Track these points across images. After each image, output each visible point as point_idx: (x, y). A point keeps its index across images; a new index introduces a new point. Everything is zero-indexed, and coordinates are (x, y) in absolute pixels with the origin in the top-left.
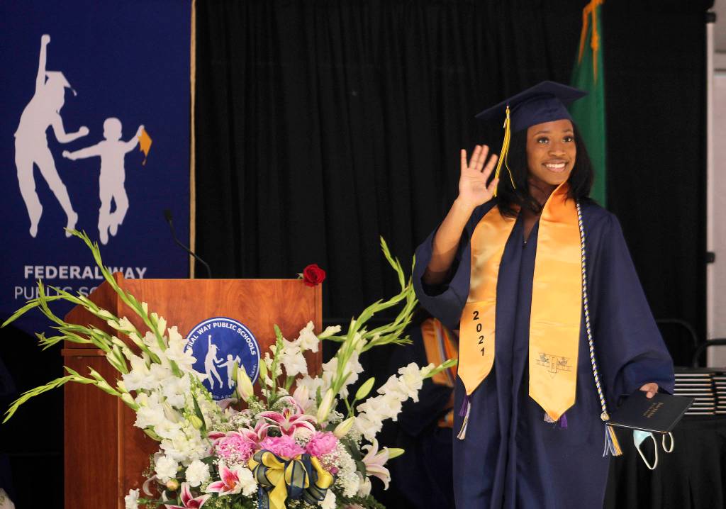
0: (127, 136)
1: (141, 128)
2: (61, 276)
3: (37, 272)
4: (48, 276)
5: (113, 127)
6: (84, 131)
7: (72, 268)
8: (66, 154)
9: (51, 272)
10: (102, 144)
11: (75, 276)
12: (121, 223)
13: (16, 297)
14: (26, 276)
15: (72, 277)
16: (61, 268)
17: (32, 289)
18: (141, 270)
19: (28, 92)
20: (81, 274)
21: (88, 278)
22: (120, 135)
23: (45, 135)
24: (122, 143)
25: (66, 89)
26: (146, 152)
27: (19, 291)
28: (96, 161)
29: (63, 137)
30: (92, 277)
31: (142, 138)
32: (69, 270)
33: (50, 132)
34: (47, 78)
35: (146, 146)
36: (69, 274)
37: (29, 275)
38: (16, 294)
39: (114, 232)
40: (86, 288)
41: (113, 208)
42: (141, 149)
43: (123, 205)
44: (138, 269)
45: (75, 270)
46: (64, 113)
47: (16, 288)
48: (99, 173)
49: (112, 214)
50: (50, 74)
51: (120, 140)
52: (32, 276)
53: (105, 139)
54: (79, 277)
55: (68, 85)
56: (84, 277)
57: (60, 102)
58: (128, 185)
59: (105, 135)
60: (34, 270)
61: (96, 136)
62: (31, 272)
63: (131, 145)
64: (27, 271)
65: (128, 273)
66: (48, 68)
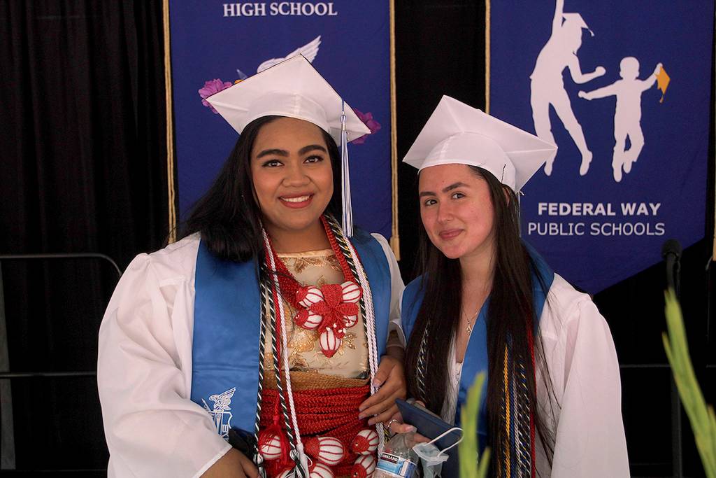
0: (643, 75)
1: (660, 66)
2: (574, 213)
3: (551, 209)
4: (561, 213)
5: (630, 66)
6: (600, 71)
7: (585, 205)
8: (582, 94)
9: (565, 209)
10: (618, 83)
11: (587, 212)
12: (635, 160)
13: (530, 233)
14: (540, 213)
15: (585, 213)
16: (574, 205)
17: (546, 225)
18: (655, 206)
19: (545, 34)
20: (594, 210)
21: (600, 214)
22: (637, 74)
23: (561, 77)
24: (639, 81)
25: (583, 29)
26: (664, 91)
27: (532, 227)
28: (612, 100)
29: (579, 78)
30: (604, 214)
31: (659, 76)
32: (582, 207)
33: (566, 73)
34: (564, 20)
35: (663, 86)
36: (582, 211)
37: (543, 211)
38: (530, 229)
39: (628, 169)
40: (598, 225)
41: (628, 145)
42: (659, 87)
43: (638, 142)
44: (652, 205)
45: (588, 207)
46: (581, 54)
47: (530, 224)
48: (614, 112)
49: (627, 152)
50: (567, 16)
51: (637, 78)
52: (545, 213)
53: (622, 78)
54: (591, 213)
55: (586, 26)
56: (596, 213)
57: (578, 43)
58: (644, 124)
59: (622, 74)
60: (548, 207)
61: (613, 76)
62: (545, 209)
63: (648, 84)
64: (541, 207)
65: (640, 208)
66: (566, 10)
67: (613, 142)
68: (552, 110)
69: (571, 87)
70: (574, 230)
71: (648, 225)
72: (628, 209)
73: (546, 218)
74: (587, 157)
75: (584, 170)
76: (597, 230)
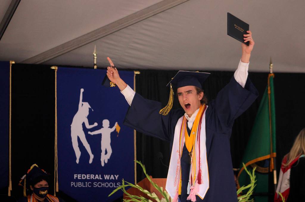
0: (111, 126)
1: (116, 123)
2: (88, 178)
3: (79, 176)
4: (83, 178)
5: (106, 123)
6: (96, 124)
7: (91, 175)
8: (89, 133)
9: (84, 177)
10: (102, 129)
11: (92, 178)
12: (109, 158)
13: (71, 186)
14: (75, 178)
15: (91, 178)
16: (88, 175)
17: (77, 183)
18: (117, 176)
19: (76, 110)
20: (94, 177)
21: (97, 179)
22: (109, 126)
23: (82, 126)
24: (109, 129)
25: (89, 108)
26: (118, 132)
27: (72, 184)
28: (100, 135)
29: (88, 126)
30: (98, 178)
31: (117, 127)
32: (90, 176)
33: (84, 124)
34: (82, 105)
35: (118, 130)
36: (90, 178)
37: (76, 178)
38: (72, 185)
39: (106, 162)
40: (96, 183)
41: (106, 153)
42: (117, 131)
43: (110, 151)
44: (115, 176)
45: (92, 176)
46: (88, 117)
47: (72, 182)
48: (101, 140)
49: (106, 155)
50: (84, 103)
51: (109, 127)
52: (77, 178)
53: (103, 127)
54: (94, 178)
55: (90, 107)
56: (95, 178)
57: (88, 113)
58: (112, 144)
59: (103, 126)
60: (77, 176)
61: (100, 126)
62: (77, 177)
63: (113, 130)
64: (75, 176)
65: (111, 177)
66: (83, 101)
67: (101, 151)
68: (78, 138)
69: (85, 130)
70: (87, 185)
71: (114, 183)
72: (107, 177)
73: (77, 180)
74: (92, 157)
75: (91, 161)
76: (96, 185)
